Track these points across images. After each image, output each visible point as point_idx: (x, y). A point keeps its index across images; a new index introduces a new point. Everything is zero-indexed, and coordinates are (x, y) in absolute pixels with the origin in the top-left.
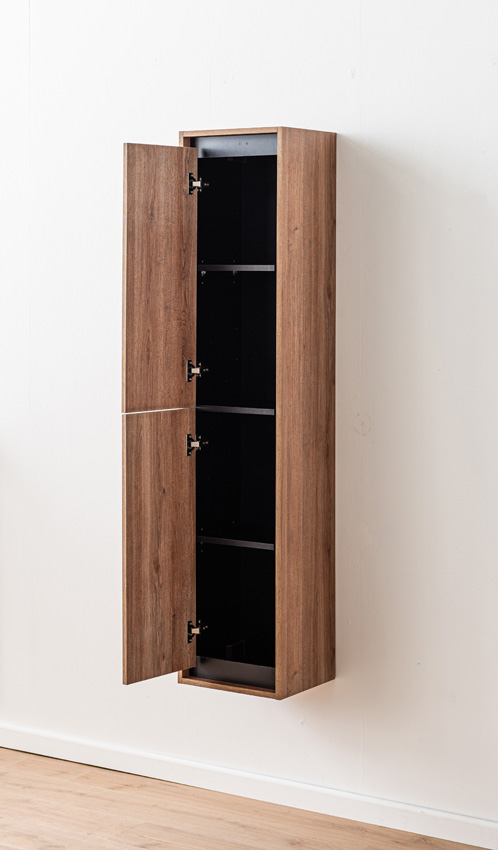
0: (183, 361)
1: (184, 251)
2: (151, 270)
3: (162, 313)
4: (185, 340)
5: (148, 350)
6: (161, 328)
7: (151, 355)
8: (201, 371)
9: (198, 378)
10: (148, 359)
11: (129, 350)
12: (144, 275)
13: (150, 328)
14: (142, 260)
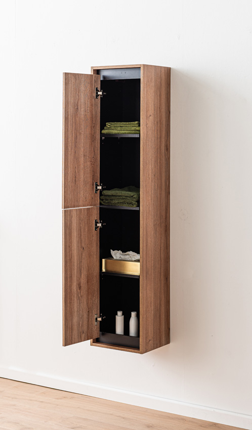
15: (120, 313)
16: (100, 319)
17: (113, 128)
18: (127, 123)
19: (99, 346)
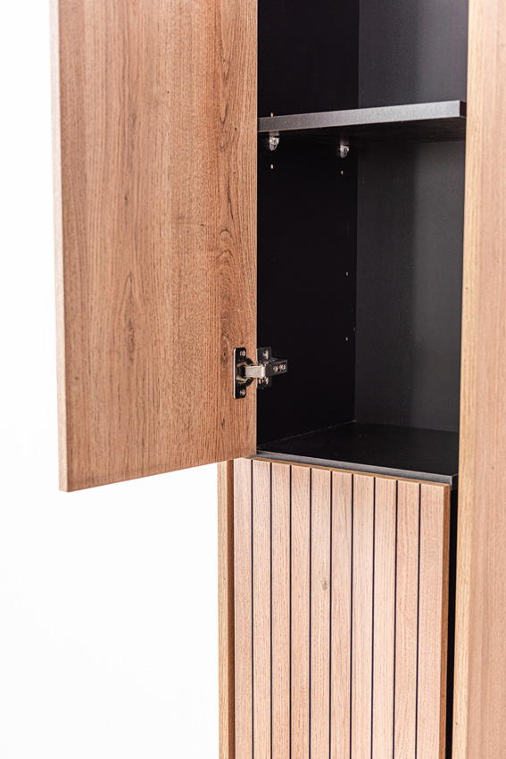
0: (225, 351)
1: (226, 78)
2: (134, 117)
3: (168, 231)
4: (228, 300)
5: (131, 326)
6: (166, 271)
7: (138, 338)
8: (268, 371)
9: (262, 391)
10: (131, 351)
11: (76, 327)
12: (115, 128)
13: (136, 270)
14: (106, 86)
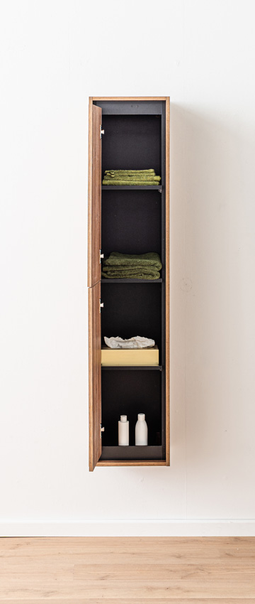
15: (124, 418)
16: (103, 430)
17: (117, 178)
18: (138, 171)
19: (103, 466)
